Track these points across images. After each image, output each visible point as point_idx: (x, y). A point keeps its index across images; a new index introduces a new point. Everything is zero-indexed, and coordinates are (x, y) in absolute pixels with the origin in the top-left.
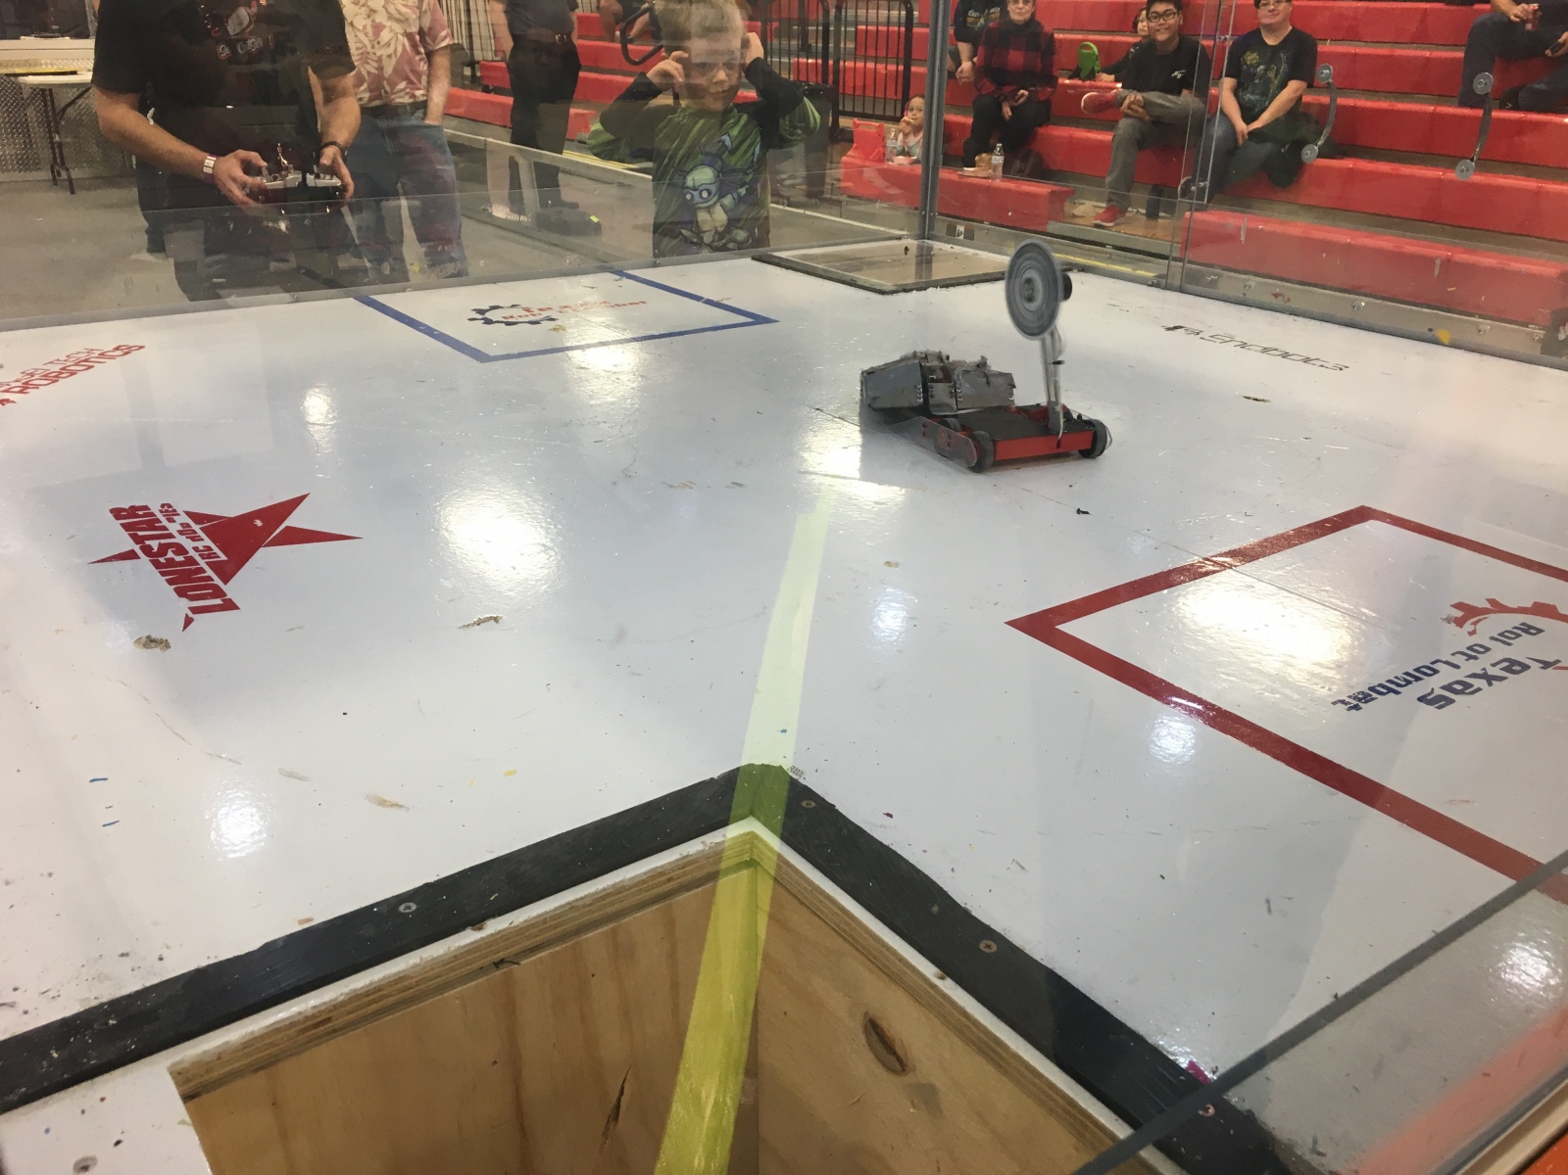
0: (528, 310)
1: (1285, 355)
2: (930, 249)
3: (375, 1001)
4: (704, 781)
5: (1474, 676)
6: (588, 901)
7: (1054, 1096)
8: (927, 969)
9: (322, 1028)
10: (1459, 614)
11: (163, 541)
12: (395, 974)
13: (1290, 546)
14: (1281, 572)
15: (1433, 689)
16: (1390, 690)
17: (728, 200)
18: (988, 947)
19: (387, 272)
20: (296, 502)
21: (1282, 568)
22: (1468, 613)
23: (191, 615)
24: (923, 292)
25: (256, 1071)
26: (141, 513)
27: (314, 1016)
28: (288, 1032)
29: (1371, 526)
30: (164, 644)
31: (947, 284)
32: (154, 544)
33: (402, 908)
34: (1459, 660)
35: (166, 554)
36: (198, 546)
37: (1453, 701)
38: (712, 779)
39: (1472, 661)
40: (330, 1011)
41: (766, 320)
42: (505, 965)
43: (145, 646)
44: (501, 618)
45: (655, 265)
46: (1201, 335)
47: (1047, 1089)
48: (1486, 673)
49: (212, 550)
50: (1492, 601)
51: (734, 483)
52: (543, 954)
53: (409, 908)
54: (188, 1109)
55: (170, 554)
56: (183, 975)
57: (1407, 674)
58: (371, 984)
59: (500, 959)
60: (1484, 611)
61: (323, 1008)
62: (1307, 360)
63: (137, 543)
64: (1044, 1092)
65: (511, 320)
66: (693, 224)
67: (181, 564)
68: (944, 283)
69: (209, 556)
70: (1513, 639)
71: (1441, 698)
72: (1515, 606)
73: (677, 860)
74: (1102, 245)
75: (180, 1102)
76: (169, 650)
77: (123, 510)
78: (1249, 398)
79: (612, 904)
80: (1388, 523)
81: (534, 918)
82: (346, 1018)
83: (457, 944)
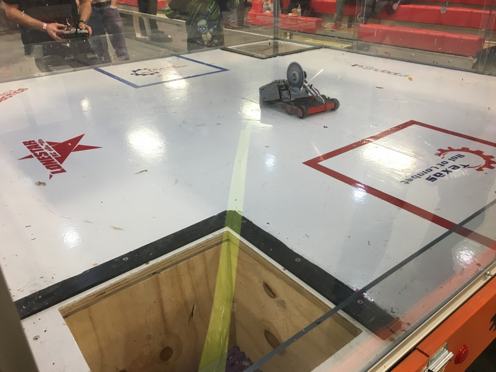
0: (150, 70)
1: (389, 73)
2: (277, 43)
3: (118, 286)
4: (212, 217)
5: (443, 171)
6: (179, 254)
7: (318, 301)
8: (280, 267)
9: (102, 295)
10: (439, 152)
11: (40, 152)
12: (124, 278)
13: (389, 134)
14: (386, 142)
15: (430, 176)
16: (418, 177)
17: (211, 30)
18: (298, 260)
19: (103, 60)
20: (81, 137)
21: (386, 141)
22: (442, 152)
23: (51, 174)
24: (275, 58)
25: (84, 308)
26: (32, 143)
27: (100, 292)
28: (93, 297)
29: (414, 126)
30: (44, 184)
31: (283, 55)
32: (38, 153)
33: (124, 259)
34: (439, 166)
35: (42, 156)
36: (51, 152)
37: (436, 179)
38: (215, 216)
39: (443, 166)
40: (105, 290)
41: (226, 70)
42: (156, 274)
43: (38, 185)
44: (148, 170)
45: (189, 53)
46: (363, 67)
47: (316, 299)
48: (447, 170)
49: (56, 154)
50: (449, 148)
51: (218, 124)
52: (167, 270)
53: (126, 259)
54: (65, 321)
55: (43, 156)
56: (60, 282)
57: (423, 172)
58: (116, 281)
59: (154, 273)
60: (447, 151)
61: (103, 289)
62: (395, 74)
63: (32, 153)
64: (315, 300)
65: (144, 74)
66: (201, 38)
67: (46, 158)
68: (282, 54)
69: (55, 156)
70: (455, 159)
71: (433, 178)
72: (456, 149)
73: (205, 240)
74: (334, 37)
75: (63, 319)
76: (46, 186)
77: (26, 142)
78: (378, 87)
79: (187, 254)
80: (419, 125)
81: (164, 260)
82: (110, 292)
83: (141, 269)
